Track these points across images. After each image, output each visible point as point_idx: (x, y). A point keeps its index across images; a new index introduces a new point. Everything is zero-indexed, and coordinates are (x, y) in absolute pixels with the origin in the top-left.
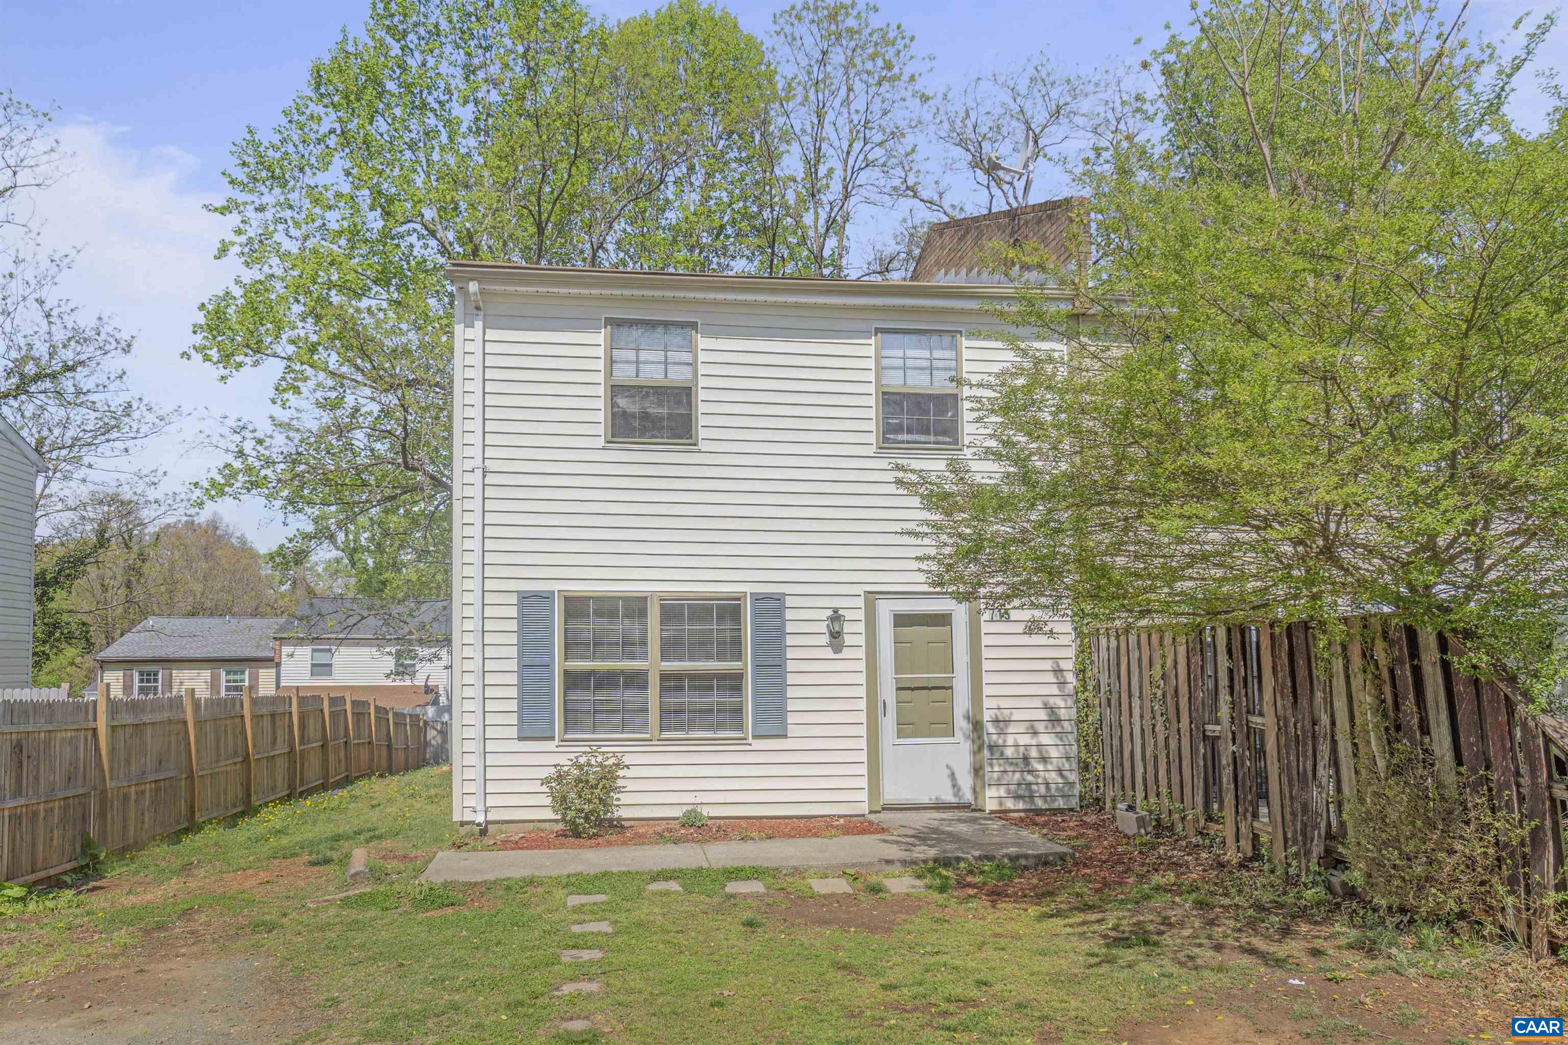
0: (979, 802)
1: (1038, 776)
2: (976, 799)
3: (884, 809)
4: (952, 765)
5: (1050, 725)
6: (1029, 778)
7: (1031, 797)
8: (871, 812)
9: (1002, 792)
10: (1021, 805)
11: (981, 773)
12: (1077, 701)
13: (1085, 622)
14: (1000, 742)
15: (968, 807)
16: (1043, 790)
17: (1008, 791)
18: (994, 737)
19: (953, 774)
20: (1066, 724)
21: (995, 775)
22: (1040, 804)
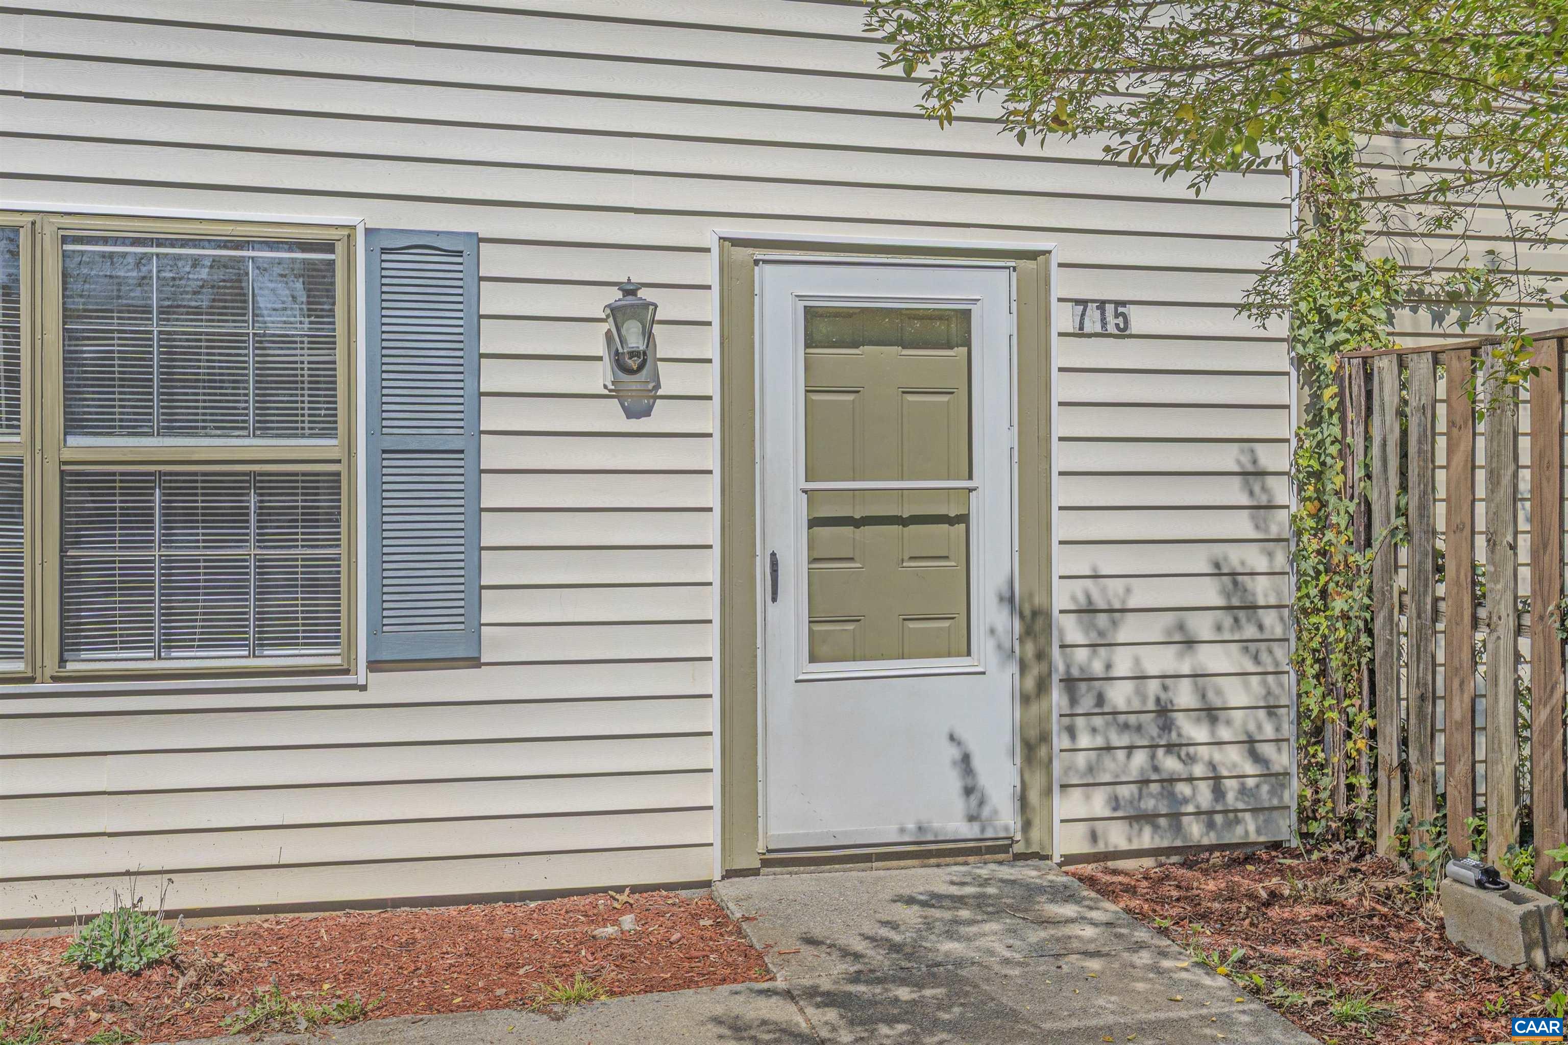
0: (1035, 834)
1: (1191, 760)
2: (1027, 825)
3: (766, 863)
4: (962, 733)
5: (1228, 621)
6: (1171, 764)
7: (1175, 817)
8: (729, 874)
9: (1098, 804)
10: (1147, 839)
11: (1043, 752)
12: (1298, 556)
13: (1330, 339)
14: (1097, 668)
15: (1005, 849)
16: (1204, 796)
17: (1115, 802)
18: (1081, 655)
19: (966, 759)
20: (1269, 619)
21: (1081, 760)
22: (1195, 831)
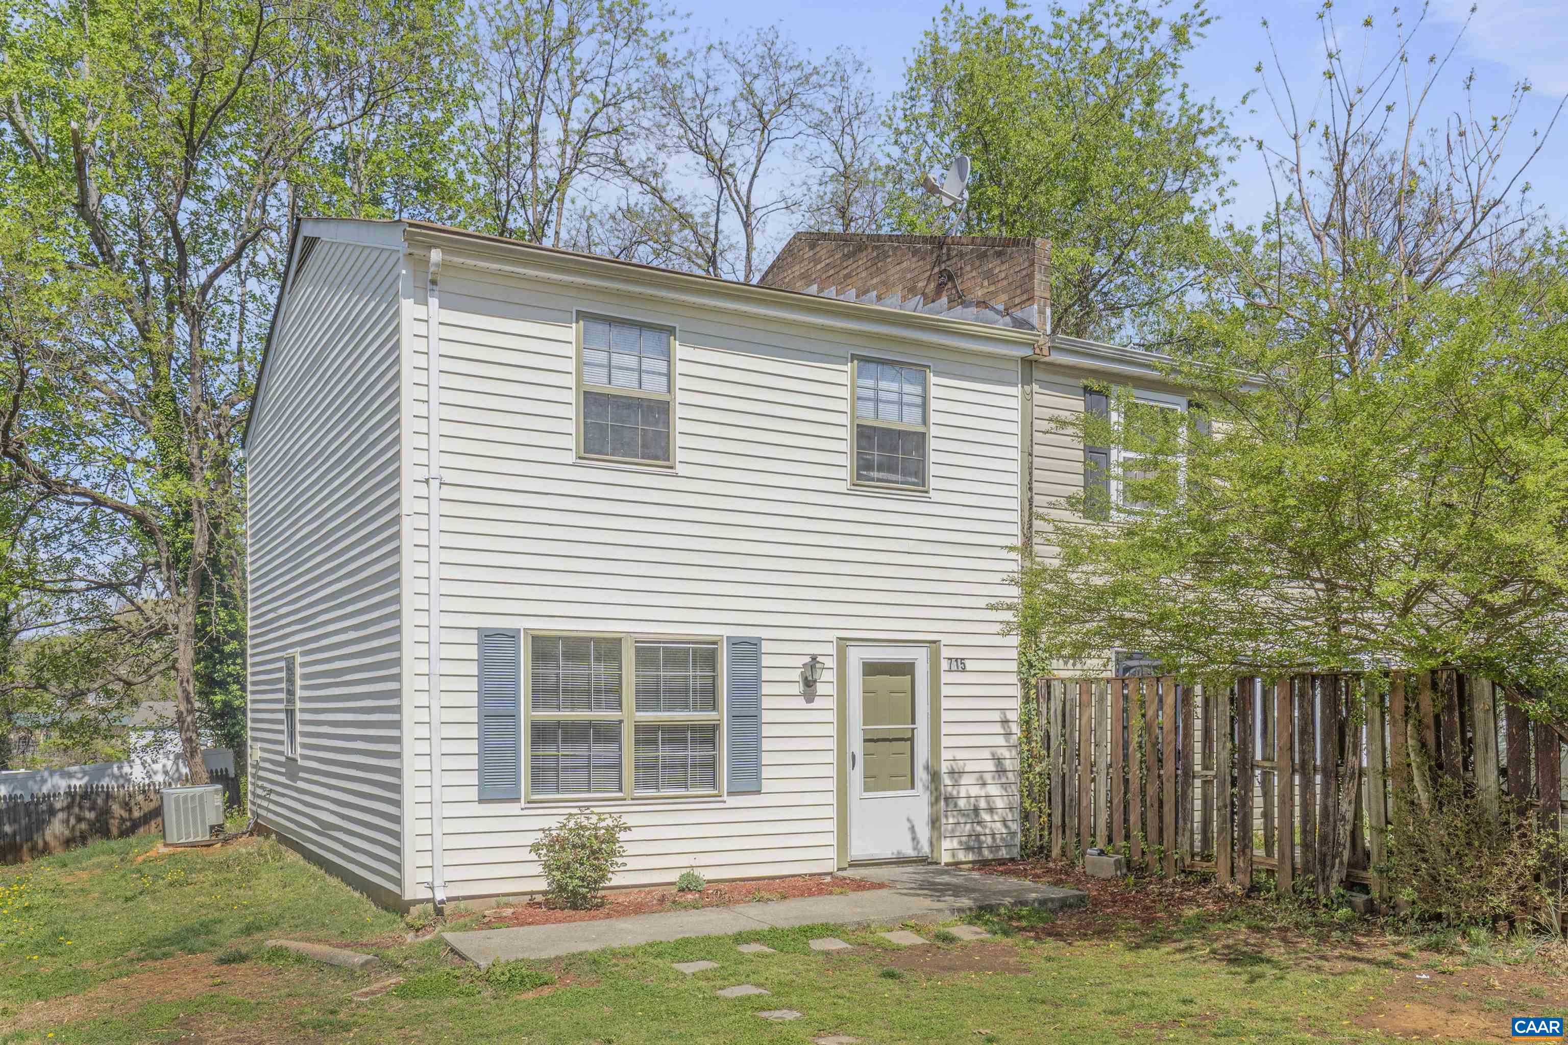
0: (935, 855)
1: (985, 827)
2: (932, 851)
3: (850, 866)
4: (912, 818)
5: (996, 775)
6: (979, 829)
7: (980, 848)
8: (839, 869)
9: (955, 844)
10: (971, 857)
11: (937, 824)
12: (1021, 752)
13: (1033, 672)
14: (955, 793)
15: (924, 861)
16: (989, 839)
17: (960, 843)
18: (949, 788)
19: (913, 827)
20: (1010, 775)
21: (950, 827)
22: (987, 854)
